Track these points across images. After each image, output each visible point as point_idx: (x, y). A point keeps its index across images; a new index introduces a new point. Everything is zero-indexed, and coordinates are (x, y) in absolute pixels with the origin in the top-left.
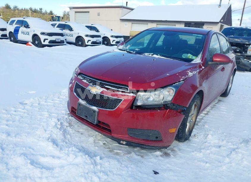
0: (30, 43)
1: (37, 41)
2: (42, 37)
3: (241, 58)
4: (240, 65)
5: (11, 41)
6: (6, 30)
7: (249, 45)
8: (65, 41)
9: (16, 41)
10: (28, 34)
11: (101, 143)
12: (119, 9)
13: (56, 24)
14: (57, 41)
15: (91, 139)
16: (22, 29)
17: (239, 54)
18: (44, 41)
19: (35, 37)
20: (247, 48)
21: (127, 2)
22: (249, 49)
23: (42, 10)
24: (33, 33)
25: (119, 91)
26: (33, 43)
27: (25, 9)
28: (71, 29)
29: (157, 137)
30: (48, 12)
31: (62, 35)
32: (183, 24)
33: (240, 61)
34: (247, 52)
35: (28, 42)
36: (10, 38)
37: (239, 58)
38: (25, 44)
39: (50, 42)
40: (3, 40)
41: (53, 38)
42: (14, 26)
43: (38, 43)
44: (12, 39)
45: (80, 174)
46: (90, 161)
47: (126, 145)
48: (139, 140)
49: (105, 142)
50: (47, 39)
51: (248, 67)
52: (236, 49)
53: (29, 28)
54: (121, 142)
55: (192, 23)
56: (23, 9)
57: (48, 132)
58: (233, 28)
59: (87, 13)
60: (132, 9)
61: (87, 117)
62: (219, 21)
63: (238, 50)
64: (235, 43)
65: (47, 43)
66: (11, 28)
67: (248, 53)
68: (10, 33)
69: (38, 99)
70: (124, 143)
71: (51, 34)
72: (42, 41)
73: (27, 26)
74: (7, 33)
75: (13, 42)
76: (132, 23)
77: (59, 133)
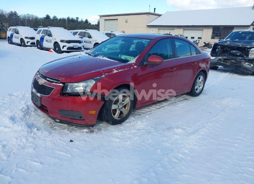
0: (52, 50)
1: (58, 48)
2: (61, 44)
3: (243, 61)
4: (241, 68)
5: (38, 48)
6: (35, 39)
7: (251, 48)
8: (82, 47)
9: (42, 48)
10: (51, 41)
11: (49, 122)
12: (146, 15)
13: (78, 32)
14: (74, 47)
15: (43, 120)
16: (46, 37)
17: (241, 58)
18: (63, 48)
19: (56, 44)
20: (248, 52)
21: (155, 9)
22: (250, 52)
23: (79, 19)
24: (55, 41)
25: (54, 82)
26: (55, 50)
27: (63, 18)
28: (90, 37)
29: (81, 117)
30: (84, 20)
31: (79, 42)
32: (210, 29)
33: (241, 65)
34: (248, 56)
35: (50, 49)
36: (37, 47)
37: (240, 62)
38: (48, 50)
39: (69, 48)
40: (32, 47)
41: (71, 45)
42: (41, 35)
43: (58, 50)
44: (39, 46)
45: (15, 136)
46: (27, 130)
47: (60, 122)
48: (67, 118)
49: (52, 122)
50: (66, 46)
51: (249, 70)
52: (237, 53)
53: (52, 36)
54: (56, 120)
55: (221, 27)
56: (62, 19)
57: (13, 113)
58: (241, 32)
59: (116, 21)
60: (160, 15)
61: (36, 101)
62: (250, 24)
63: (238, 54)
64: (236, 47)
65: (65, 49)
66: (38, 37)
67: (250, 57)
68: (38, 41)
69: (24, 92)
70: (58, 121)
71: (69, 42)
72: (61, 47)
73: (50, 35)
74: (35, 41)
75: (39, 49)
76: (159, 29)
77: (21, 114)
